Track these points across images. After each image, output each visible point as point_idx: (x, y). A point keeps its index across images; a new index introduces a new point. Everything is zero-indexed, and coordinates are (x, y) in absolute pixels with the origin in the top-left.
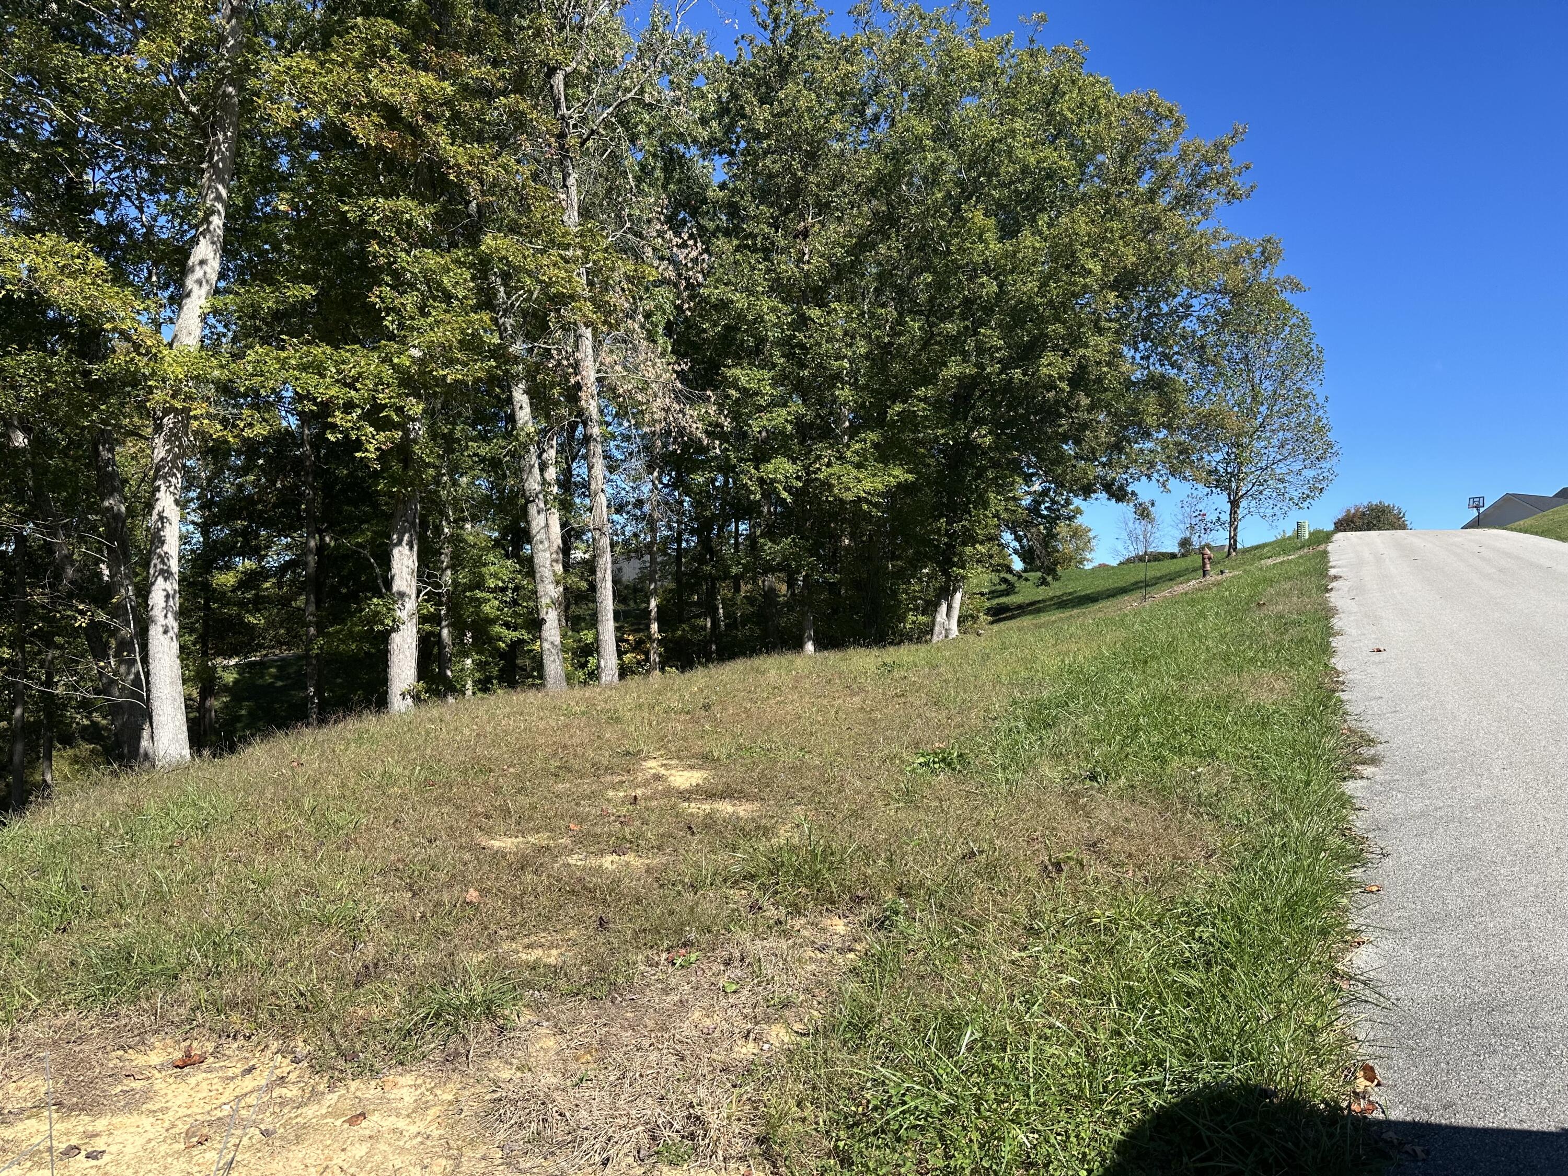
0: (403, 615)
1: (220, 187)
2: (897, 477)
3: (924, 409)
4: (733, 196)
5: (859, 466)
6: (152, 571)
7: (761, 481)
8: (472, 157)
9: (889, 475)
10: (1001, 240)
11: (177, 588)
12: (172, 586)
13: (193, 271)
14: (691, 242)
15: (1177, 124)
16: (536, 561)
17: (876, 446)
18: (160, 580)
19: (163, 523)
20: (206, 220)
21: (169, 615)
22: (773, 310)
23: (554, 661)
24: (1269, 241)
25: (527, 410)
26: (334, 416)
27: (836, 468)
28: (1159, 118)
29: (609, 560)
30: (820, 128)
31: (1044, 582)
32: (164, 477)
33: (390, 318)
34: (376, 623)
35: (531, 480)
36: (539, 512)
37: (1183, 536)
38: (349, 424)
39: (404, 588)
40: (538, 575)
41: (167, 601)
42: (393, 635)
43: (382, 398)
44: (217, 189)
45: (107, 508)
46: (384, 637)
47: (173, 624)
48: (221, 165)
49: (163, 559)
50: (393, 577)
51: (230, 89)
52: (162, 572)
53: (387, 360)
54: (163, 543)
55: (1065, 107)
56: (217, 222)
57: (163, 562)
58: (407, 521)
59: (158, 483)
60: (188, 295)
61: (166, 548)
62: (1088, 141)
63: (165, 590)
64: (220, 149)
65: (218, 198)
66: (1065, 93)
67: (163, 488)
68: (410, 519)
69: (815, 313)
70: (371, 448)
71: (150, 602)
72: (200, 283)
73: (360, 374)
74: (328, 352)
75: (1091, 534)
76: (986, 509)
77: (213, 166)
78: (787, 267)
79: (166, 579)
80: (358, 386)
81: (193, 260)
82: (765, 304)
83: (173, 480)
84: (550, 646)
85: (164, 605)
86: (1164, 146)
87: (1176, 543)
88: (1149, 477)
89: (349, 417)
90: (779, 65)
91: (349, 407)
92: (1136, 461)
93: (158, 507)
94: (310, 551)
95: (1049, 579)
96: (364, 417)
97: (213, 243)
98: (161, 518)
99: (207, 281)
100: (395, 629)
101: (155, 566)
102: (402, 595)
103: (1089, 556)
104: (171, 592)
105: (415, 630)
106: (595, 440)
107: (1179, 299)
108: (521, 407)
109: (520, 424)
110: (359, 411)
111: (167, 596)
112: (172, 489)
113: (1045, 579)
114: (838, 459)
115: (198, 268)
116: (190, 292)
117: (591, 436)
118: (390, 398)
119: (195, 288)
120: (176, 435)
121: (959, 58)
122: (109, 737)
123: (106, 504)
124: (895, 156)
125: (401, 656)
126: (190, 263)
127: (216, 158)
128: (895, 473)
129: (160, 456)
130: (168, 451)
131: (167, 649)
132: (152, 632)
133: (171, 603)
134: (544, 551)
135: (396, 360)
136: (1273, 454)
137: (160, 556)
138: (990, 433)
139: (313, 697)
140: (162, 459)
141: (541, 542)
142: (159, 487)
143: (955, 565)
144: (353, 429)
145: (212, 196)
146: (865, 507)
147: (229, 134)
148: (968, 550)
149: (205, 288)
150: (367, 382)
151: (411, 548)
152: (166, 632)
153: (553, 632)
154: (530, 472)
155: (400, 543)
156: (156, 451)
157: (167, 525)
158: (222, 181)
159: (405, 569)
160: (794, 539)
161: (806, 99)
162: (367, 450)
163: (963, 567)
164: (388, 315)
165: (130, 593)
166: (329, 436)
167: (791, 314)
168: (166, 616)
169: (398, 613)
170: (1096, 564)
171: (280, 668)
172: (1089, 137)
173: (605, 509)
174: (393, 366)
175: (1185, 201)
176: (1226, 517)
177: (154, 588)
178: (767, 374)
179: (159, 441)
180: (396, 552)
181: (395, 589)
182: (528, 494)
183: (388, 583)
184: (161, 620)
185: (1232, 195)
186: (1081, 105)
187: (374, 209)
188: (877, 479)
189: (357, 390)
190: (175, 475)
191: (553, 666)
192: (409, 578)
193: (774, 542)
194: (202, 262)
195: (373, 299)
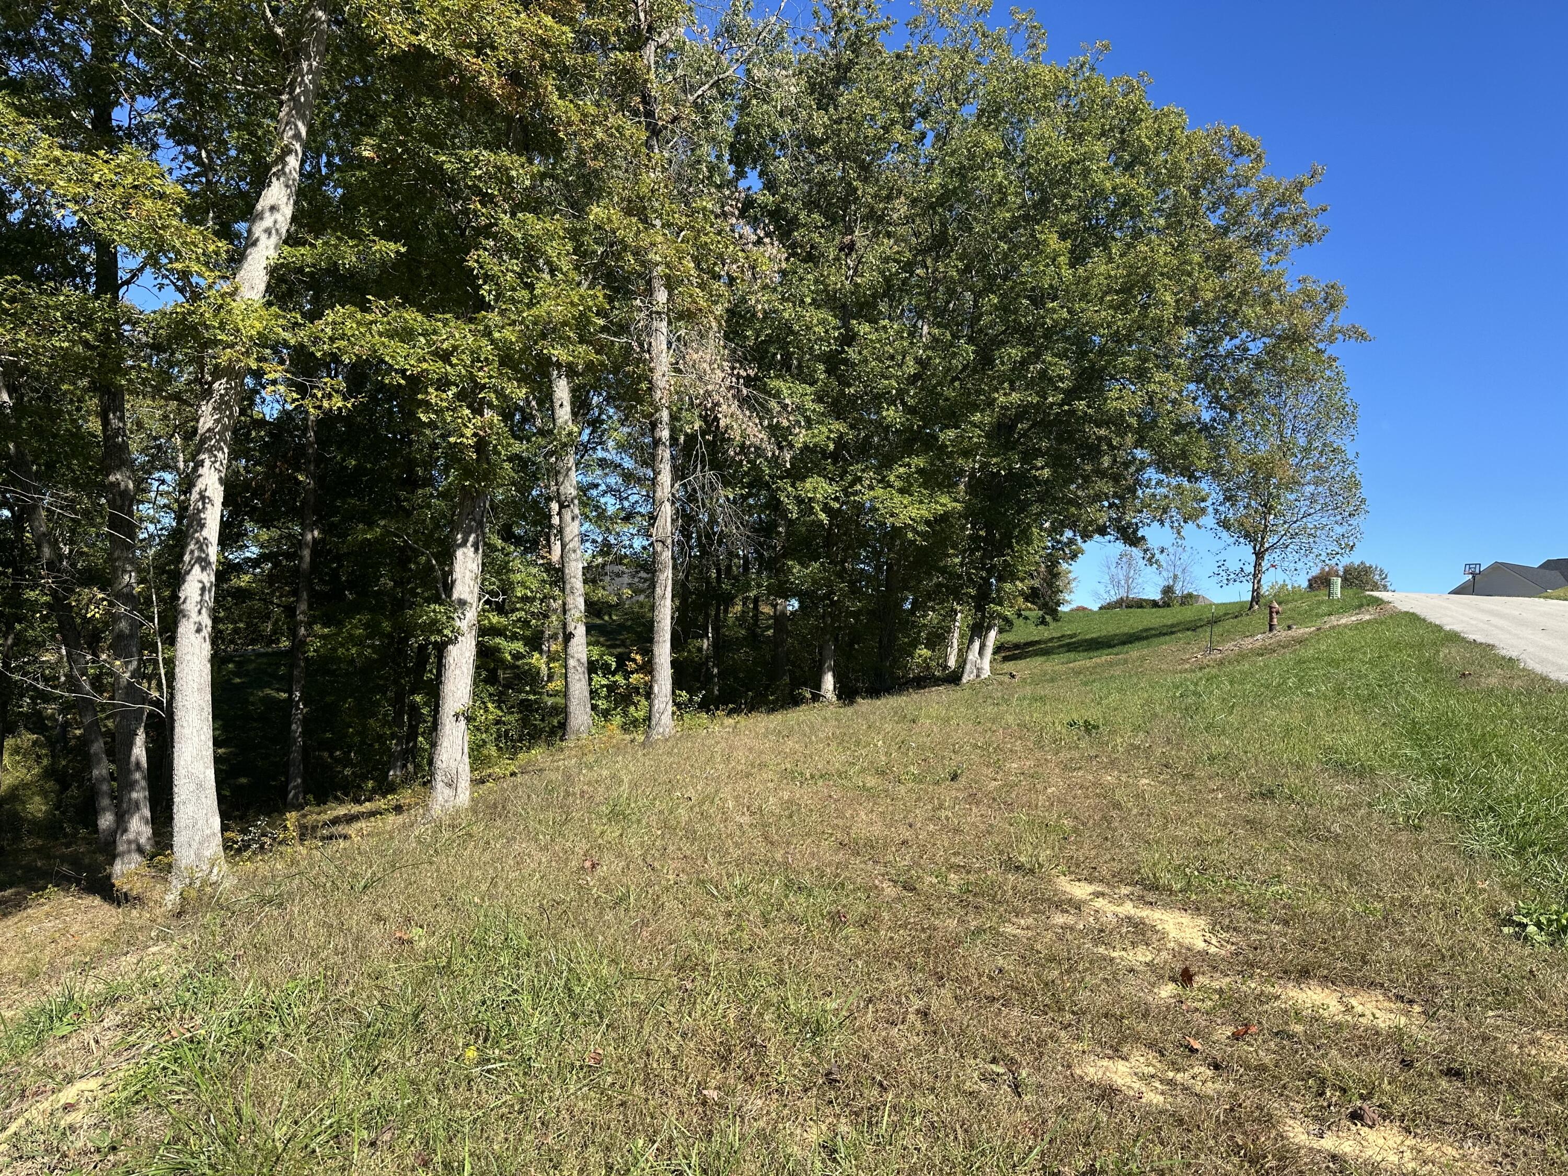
0: (463, 625)
1: (300, 124)
2: (945, 505)
3: (979, 436)
4: (783, 202)
5: (901, 491)
6: (187, 558)
7: (799, 501)
8: (586, 116)
9: (937, 502)
10: (1072, 265)
11: (213, 579)
12: (209, 578)
13: (262, 219)
14: (767, 240)
15: (1259, 157)
16: (567, 571)
17: (920, 471)
18: (197, 568)
19: (204, 503)
20: (281, 159)
21: (204, 611)
22: (823, 322)
23: (580, 680)
24: (1332, 287)
25: (567, 408)
26: (427, 393)
27: (879, 492)
28: (1241, 151)
29: (670, 576)
30: (880, 139)
31: (1043, 622)
32: (210, 451)
33: (486, 287)
34: (432, 633)
35: (567, 484)
36: (573, 519)
37: (1166, 584)
38: (444, 404)
39: (465, 596)
40: (568, 586)
41: (202, 595)
42: (450, 647)
43: (481, 376)
44: (296, 126)
45: (112, 484)
46: (441, 649)
47: (207, 621)
48: (302, 99)
49: (202, 545)
50: (453, 582)
51: (320, 13)
52: (199, 560)
53: (488, 333)
54: (202, 526)
55: (1143, 133)
56: (293, 162)
57: (201, 549)
58: (474, 520)
59: (202, 457)
60: (254, 244)
61: (205, 533)
62: (1163, 171)
63: (200, 582)
64: (303, 80)
65: (297, 136)
66: (1141, 120)
67: (207, 463)
68: (478, 518)
69: (864, 328)
70: (468, 432)
71: (182, 595)
72: (268, 231)
73: (455, 348)
74: (419, 319)
75: (1071, 576)
76: (1028, 544)
77: (294, 99)
78: (837, 280)
79: (203, 569)
80: (454, 361)
81: (263, 203)
82: (813, 315)
83: (220, 455)
84: (576, 664)
85: (199, 598)
86: (1241, 182)
87: (1159, 589)
88: (1162, 523)
89: (444, 396)
90: (838, 71)
91: (443, 384)
92: (1150, 505)
93: (200, 485)
94: (307, 544)
95: (1048, 618)
96: (460, 396)
97: (287, 186)
98: (203, 498)
99: (277, 230)
100: (453, 641)
101: (192, 552)
102: (462, 603)
103: (1067, 598)
104: (208, 585)
105: (474, 643)
106: (664, 444)
107: (1237, 342)
108: (561, 405)
109: (560, 422)
110: (454, 389)
111: (203, 589)
112: (217, 465)
113: (1043, 617)
114: (879, 482)
115: (267, 214)
116: (257, 240)
117: (660, 439)
118: (490, 377)
119: (263, 237)
120: (227, 403)
121: (1035, 75)
122: (52, 728)
123: (112, 478)
124: (961, 173)
125: (457, 672)
126: (259, 207)
127: (298, 90)
128: (943, 501)
129: (207, 426)
130: (217, 421)
131: (197, 651)
132: (181, 630)
133: (207, 597)
134: (577, 560)
135: (497, 335)
136: (1303, 506)
137: (198, 542)
138: (1047, 465)
139: (298, 702)
140: (209, 430)
141: (574, 551)
142: (203, 461)
143: (993, 601)
144: (448, 409)
145: (291, 133)
146: (910, 535)
147: (314, 63)
148: (1008, 586)
149: (274, 239)
150: (464, 356)
151: (477, 550)
152: (199, 631)
153: (580, 648)
154: (567, 475)
155: (464, 543)
156: (202, 420)
157: (208, 506)
158: (302, 117)
159: (468, 573)
160: (822, 564)
161: (870, 105)
162: (462, 436)
163: (1001, 604)
164: (485, 283)
165: (133, 580)
166: (421, 415)
167: (839, 328)
168: (200, 612)
169: (458, 623)
170: (1074, 606)
171: (239, 664)
172: (1166, 168)
173: (669, 520)
174: (493, 342)
175: (1257, 240)
176: (1250, 569)
177: (189, 578)
178: (809, 389)
179: (206, 409)
180: (459, 553)
181: (455, 596)
182: (563, 498)
183: (449, 588)
184: (194, 617)
185: (1306, 238)
186: (1158, 134)
187: (476, 161)
188: (924, 506)
189: (452, 365)
190: (221, 449)
191: (578, 685)
192: (472, 583)
193: (802, 564)
194: (273, 208)
195: (470, 263)
